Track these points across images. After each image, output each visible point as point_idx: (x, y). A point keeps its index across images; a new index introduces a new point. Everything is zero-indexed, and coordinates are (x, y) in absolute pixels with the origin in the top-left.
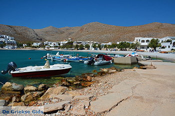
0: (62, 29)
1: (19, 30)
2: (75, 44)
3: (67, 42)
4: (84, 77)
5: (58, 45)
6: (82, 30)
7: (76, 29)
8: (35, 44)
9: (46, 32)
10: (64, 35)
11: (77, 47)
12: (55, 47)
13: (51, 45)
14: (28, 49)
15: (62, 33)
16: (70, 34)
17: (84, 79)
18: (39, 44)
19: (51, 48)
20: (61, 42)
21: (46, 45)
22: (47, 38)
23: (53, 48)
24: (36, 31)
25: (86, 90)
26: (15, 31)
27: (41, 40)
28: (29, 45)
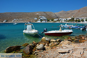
0: (68, 12)
1: (48, 14)
2: (75, 19)
3: (71, 18)
4: (80, 37)
5: (66, 20)
6: (79, 11)
7: (76, 11)
8: (55, 20)
9: (60, 14)
10: (69, 15)
11: (76, 21)
12: (64, 21)
13: (63, 20)
14: (52, 22)
15: (68, 13)
16: (72, 14)
17: (80, 38)
18: (57, 19)
19: (62, 22)
20: (68, 18)
21: (60, 20)
22: (61, 17)
23: (64, 22)
24: (56, 13)
25: (81, 44)
26: (46, 14)
27: (58, 18)
28: (52, 20)
